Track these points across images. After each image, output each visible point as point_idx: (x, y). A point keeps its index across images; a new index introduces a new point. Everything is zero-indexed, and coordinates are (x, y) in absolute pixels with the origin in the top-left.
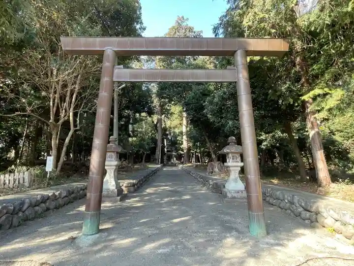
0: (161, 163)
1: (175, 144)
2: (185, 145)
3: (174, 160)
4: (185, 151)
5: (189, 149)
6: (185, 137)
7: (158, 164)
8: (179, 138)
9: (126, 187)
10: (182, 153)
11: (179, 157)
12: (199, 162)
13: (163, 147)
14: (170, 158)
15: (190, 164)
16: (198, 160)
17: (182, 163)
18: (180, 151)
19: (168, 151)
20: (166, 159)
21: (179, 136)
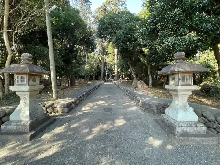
0: (104, 80)
1: (110, 70)
2: (116, 71)
3: (111, 79)
4: (116, 74)
5: (118, 73)
6: (116, 66)
7: (102, 81)
8: (113, 67)
9: (60, 108)
10: (114, 75)
11: (113, 77)
12: (123, 79)
13: (105, 72)
14: (108, 78)
15: (119, 81)
16: (123, 78)
17: (114, 80)
18: (113, 74)
19: (107, 74)
20: (106, 78)
21: (112, 66)
